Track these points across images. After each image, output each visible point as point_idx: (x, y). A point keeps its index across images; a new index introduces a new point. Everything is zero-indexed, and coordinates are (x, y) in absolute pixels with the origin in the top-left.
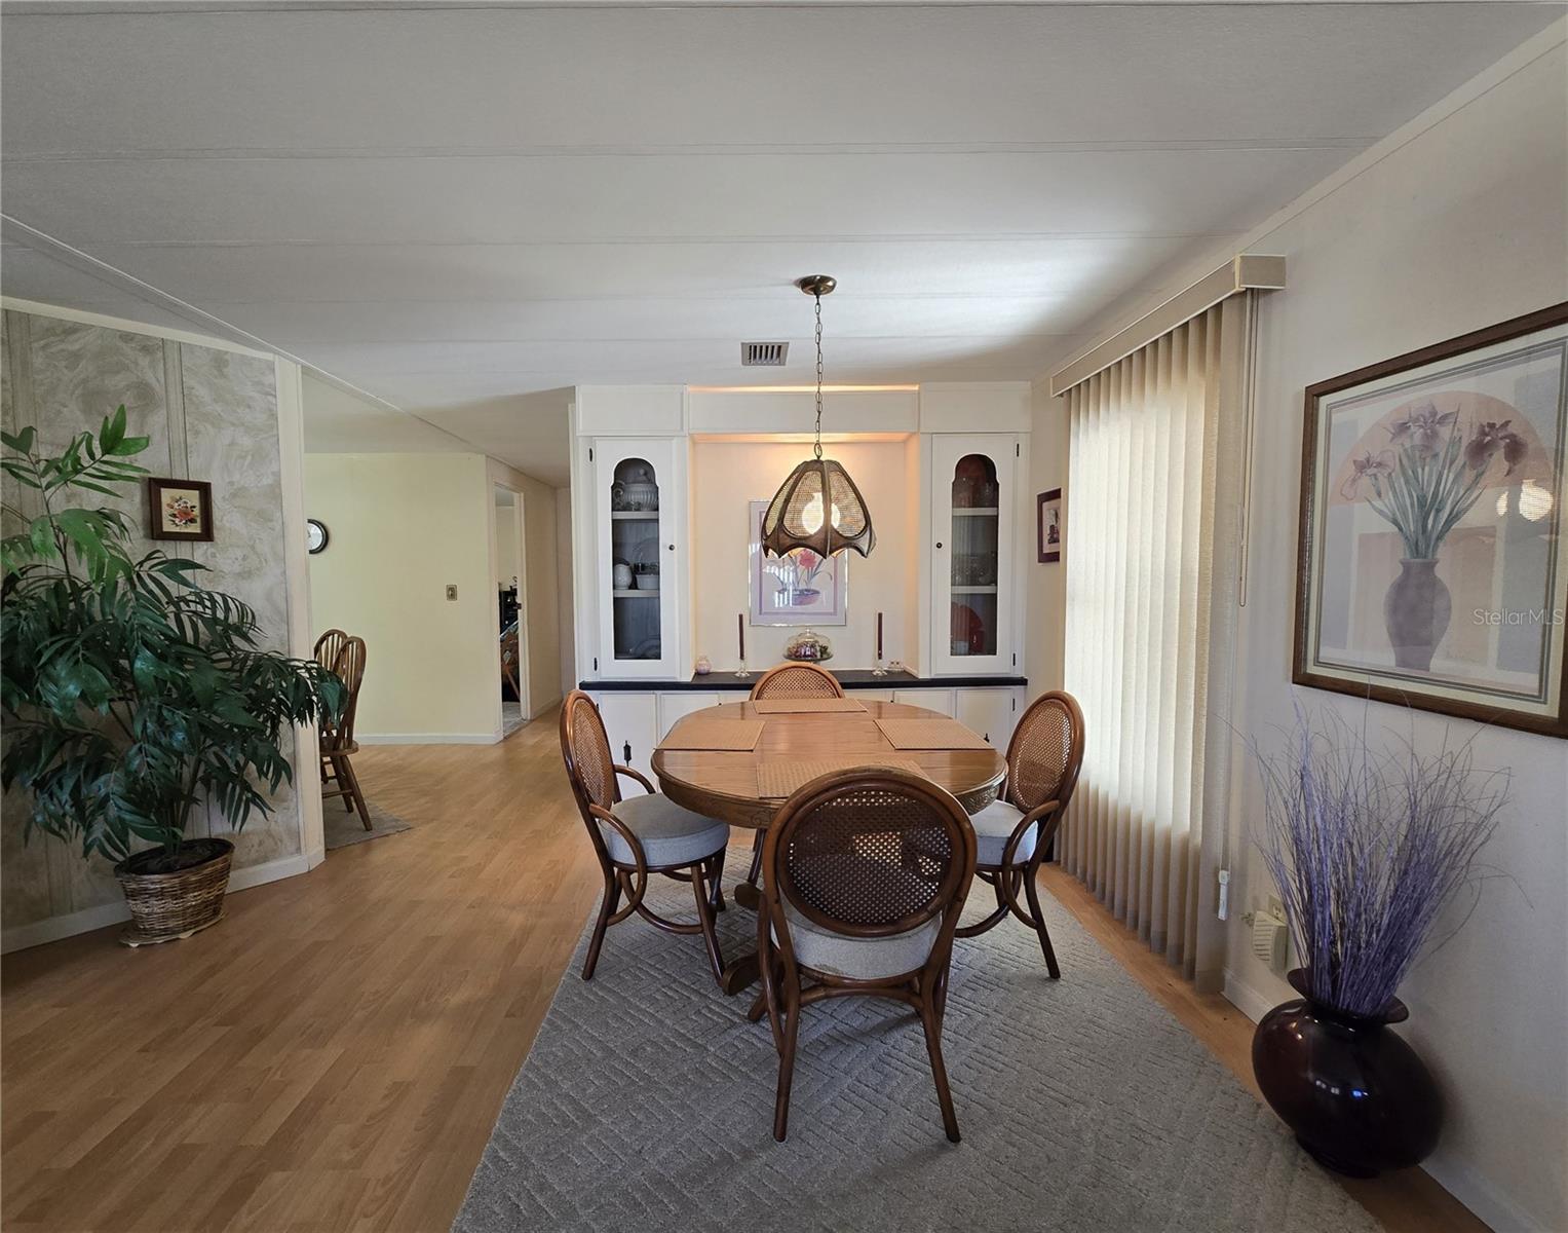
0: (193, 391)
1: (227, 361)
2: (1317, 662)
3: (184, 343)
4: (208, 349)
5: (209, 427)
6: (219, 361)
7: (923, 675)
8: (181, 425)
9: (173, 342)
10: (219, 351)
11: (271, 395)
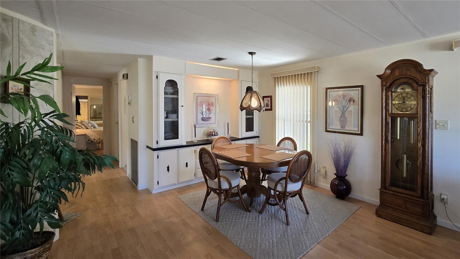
0: (23, 40)
1: (36, 29)
2: (329, 128)
3: (20, 20)
4: (29, 24)
5: (28, 55)
6: (33, 29)
7: (240, 137)
8: (18, 54)
9: (16, 18)
10: (34, 25)
11: (51, 45)
